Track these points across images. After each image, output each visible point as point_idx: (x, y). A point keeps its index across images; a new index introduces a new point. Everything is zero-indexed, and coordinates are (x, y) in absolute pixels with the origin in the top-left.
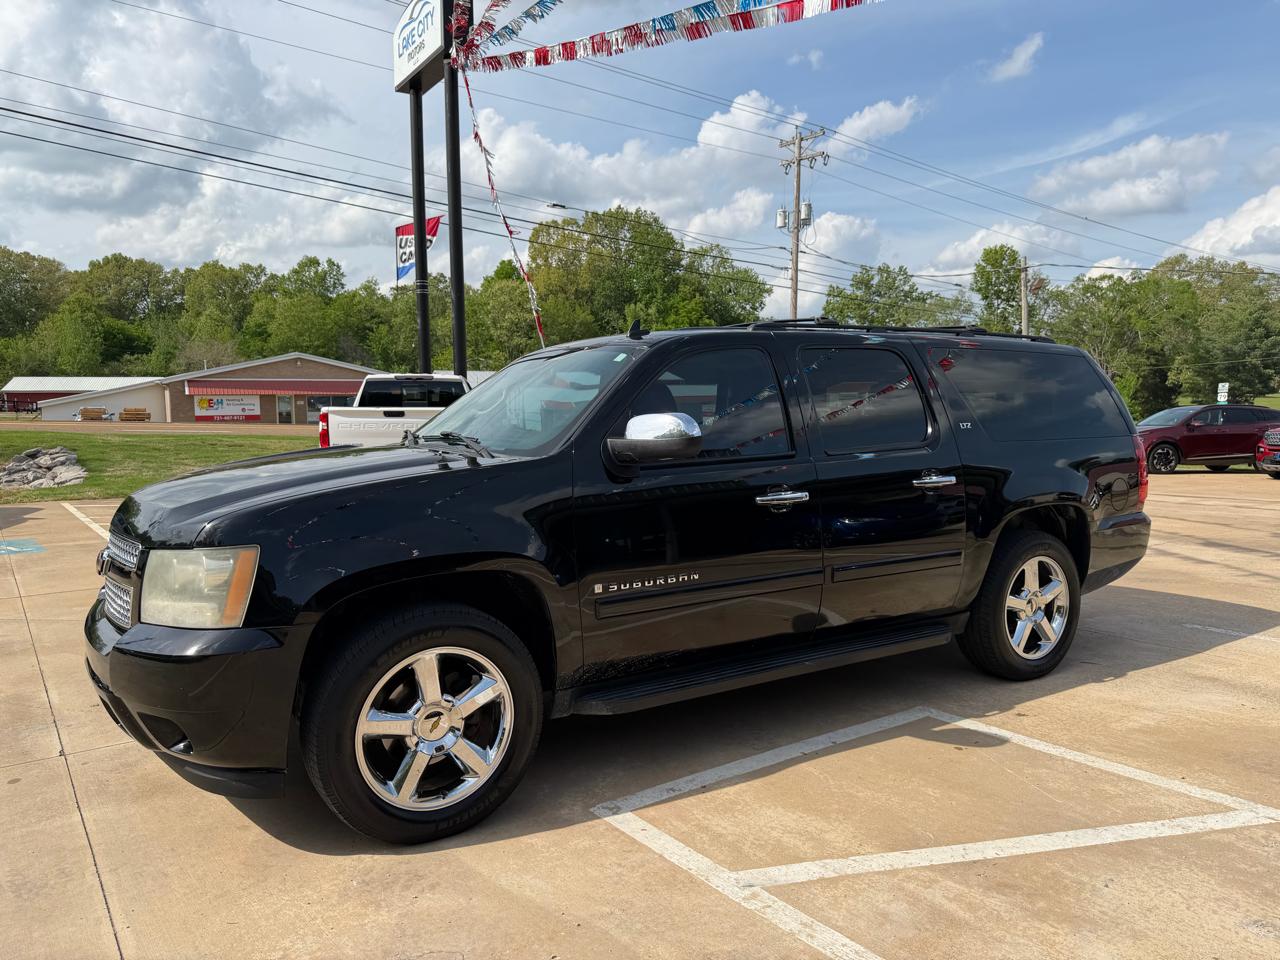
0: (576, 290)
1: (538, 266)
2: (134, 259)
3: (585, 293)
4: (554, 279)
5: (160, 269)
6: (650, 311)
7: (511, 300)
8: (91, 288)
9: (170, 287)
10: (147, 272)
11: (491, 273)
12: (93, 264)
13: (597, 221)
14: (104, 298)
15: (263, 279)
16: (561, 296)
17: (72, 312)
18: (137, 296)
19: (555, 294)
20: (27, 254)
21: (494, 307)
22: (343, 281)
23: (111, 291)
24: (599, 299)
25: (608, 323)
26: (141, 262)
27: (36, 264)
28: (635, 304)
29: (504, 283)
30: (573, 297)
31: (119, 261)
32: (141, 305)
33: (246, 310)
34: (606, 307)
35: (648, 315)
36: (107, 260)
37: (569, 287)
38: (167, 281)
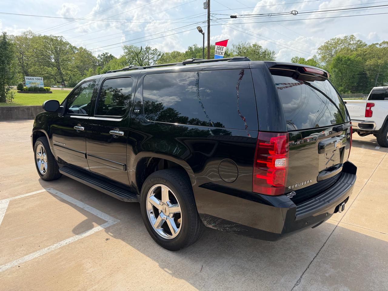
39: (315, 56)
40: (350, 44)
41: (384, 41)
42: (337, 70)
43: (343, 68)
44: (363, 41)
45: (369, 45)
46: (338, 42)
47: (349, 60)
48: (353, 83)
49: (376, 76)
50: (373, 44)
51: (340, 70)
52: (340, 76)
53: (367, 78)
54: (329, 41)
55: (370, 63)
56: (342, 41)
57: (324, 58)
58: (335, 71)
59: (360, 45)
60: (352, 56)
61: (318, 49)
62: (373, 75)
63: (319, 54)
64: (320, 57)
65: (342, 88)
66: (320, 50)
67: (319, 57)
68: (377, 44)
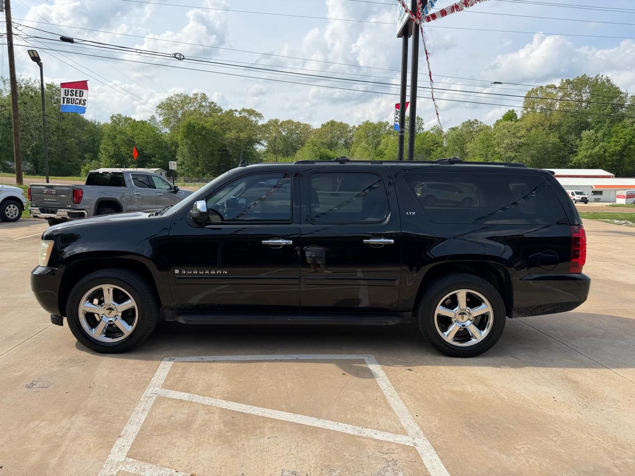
0: (550, 124)
1: (528, 112)
2: (338, 122)
3: (554, 126)
4: (537, 119)
5: (348, 126)
6: (598, 135)
7: (509, 131)
8: (321, 136)
9: (351, 134)
10: (343, 127)
11: (500, 118)
12: (323, 125)
13: (569, 84)
14: (325, 140)
15: (387, 128)
16: (541, 128)
17: (309, 146)
18: (338, 138)
19: (537, 127)
20: (299, 122)
21: (498, 136)
22: (423, 127)
23: (328, 137)
24: (564, 129)
25: (568, 142)
26: (341, 123)
27: (302, 126)
28: (589, 130)
29: (505, 123)
30: (548, 128)
31: (332, 123)
32: (340, 142)
33: (378, 144)
34: (568, 133)
35: (596, 137)
36: (328, 123)
37: (546, 122)
38: (350, 131)
39: (153, 118)
40: (201, 106)
41: (244, 109)
42: (190, 142)
43: (198, 140)
44: (218, 105)
45: (226, 112)
46: (185, 100)
47: (204, 128)
48: (212, 161)
49: (239, 154)
50: (231, 111)
51: (193, 142)
52: (195, 151)
53: (228, 156)
54: (172, 97)
55: (231, 135)
56: (190, 100)
57: (167, 122)
58: (187, 143)
59: (214, 109)
60: (208, 124)
61: (158, 107)
62: (235, 153)
63: (160, 115)
64: (161, 118)
65: (199, 168)
66: (160, 109)
67: (159, 119)
68: (236, 111)
